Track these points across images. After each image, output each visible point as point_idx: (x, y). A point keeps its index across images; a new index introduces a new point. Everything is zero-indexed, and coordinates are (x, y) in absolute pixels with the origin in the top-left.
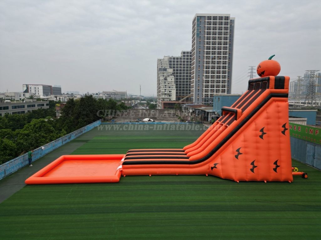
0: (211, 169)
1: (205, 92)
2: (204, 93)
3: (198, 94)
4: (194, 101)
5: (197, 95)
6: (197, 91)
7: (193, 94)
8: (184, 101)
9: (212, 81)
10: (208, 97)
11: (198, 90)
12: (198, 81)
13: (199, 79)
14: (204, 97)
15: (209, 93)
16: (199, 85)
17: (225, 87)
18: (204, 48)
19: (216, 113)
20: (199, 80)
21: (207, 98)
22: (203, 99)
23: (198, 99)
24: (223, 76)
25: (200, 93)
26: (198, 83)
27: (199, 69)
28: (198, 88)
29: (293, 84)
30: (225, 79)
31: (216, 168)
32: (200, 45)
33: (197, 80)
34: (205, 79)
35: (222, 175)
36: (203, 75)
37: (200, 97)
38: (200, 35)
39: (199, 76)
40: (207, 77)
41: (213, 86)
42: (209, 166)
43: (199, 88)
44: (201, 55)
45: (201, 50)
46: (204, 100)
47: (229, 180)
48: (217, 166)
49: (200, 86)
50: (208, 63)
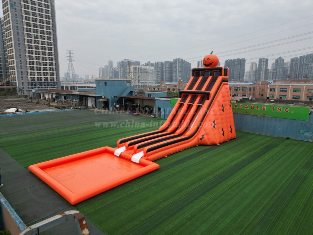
0: (200, 140)
1: (31, 75)
2: (29, 76)
3: (22, 77)
4: (17, 86)
5: (21, 79)
6: (20, 73)
7: (15, 77)
8: (4, 86)
9: (37, 63)
10: (34, 80)
11: (22, 72)
12: (19, 62)
13: (21, 59)
14: (30, 80)
15: (36, 76)
16: (21, 66)
17: (53, 70)
18: (23, 24)
19: (103, 97)
20: (21, 61)
21: (34, 82)
22: (28, 83)
23: (23, 83)
24: (50, 59)
25: (24, 76)
26: (20, 65)
27: (19, 48)
28: (20, 70)
29: (101, 69)
30: (52, 62)
31: (204, 138)
32: (17, 19)
33: (19, 60)
34: (28, 60)
35: (208, 143)
36: (26, 55)
37: (25, 81)
38: (15, 7)
39: (20, 55)
40: (30, 58)
41: (39, 69)
42: (198, 138)
43: (22, 70)
44: (19, 31)
45: (18, 25)
46: (30, 84)
47: (214, 145)
48: (204, 137)
49: (23, 68)
50: (29, 41)
